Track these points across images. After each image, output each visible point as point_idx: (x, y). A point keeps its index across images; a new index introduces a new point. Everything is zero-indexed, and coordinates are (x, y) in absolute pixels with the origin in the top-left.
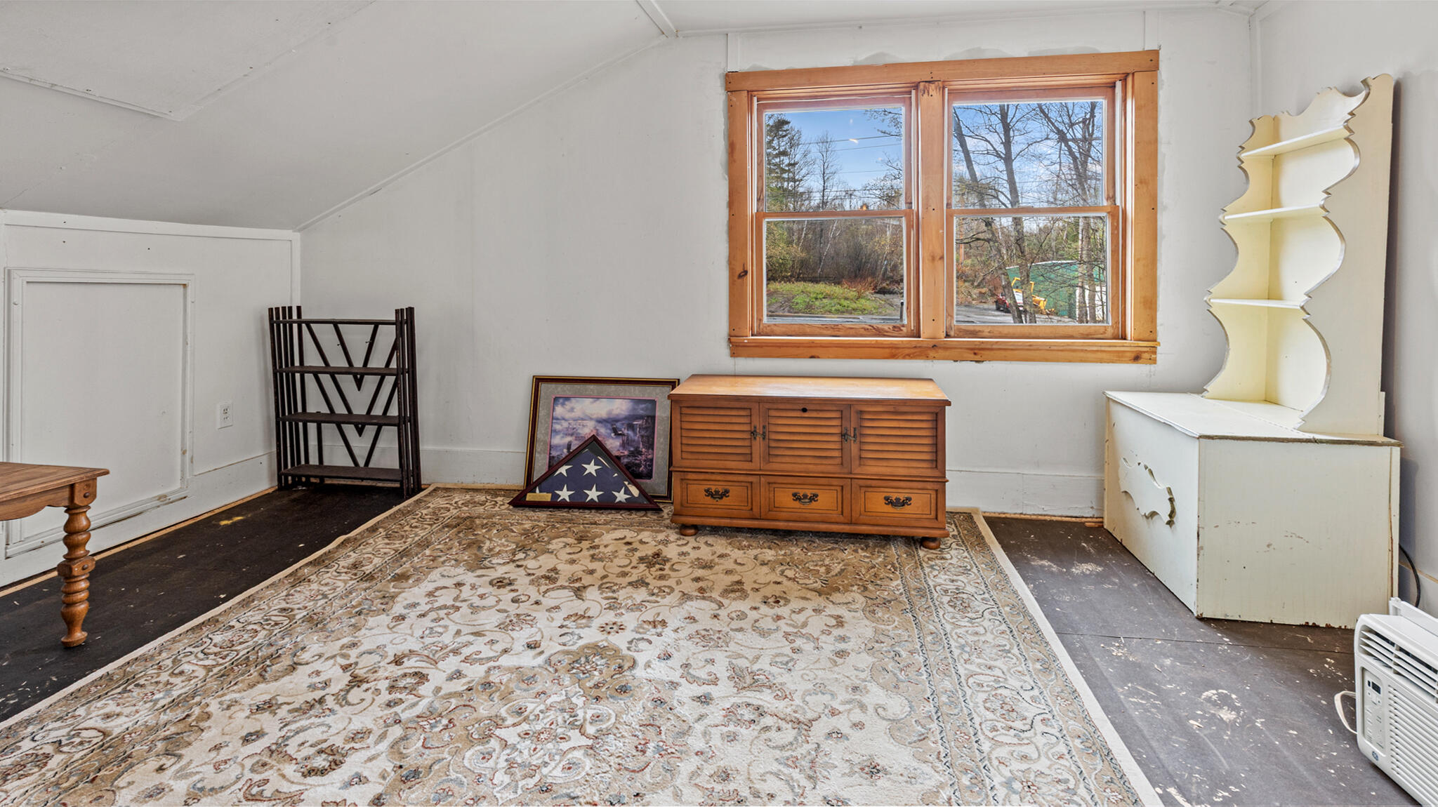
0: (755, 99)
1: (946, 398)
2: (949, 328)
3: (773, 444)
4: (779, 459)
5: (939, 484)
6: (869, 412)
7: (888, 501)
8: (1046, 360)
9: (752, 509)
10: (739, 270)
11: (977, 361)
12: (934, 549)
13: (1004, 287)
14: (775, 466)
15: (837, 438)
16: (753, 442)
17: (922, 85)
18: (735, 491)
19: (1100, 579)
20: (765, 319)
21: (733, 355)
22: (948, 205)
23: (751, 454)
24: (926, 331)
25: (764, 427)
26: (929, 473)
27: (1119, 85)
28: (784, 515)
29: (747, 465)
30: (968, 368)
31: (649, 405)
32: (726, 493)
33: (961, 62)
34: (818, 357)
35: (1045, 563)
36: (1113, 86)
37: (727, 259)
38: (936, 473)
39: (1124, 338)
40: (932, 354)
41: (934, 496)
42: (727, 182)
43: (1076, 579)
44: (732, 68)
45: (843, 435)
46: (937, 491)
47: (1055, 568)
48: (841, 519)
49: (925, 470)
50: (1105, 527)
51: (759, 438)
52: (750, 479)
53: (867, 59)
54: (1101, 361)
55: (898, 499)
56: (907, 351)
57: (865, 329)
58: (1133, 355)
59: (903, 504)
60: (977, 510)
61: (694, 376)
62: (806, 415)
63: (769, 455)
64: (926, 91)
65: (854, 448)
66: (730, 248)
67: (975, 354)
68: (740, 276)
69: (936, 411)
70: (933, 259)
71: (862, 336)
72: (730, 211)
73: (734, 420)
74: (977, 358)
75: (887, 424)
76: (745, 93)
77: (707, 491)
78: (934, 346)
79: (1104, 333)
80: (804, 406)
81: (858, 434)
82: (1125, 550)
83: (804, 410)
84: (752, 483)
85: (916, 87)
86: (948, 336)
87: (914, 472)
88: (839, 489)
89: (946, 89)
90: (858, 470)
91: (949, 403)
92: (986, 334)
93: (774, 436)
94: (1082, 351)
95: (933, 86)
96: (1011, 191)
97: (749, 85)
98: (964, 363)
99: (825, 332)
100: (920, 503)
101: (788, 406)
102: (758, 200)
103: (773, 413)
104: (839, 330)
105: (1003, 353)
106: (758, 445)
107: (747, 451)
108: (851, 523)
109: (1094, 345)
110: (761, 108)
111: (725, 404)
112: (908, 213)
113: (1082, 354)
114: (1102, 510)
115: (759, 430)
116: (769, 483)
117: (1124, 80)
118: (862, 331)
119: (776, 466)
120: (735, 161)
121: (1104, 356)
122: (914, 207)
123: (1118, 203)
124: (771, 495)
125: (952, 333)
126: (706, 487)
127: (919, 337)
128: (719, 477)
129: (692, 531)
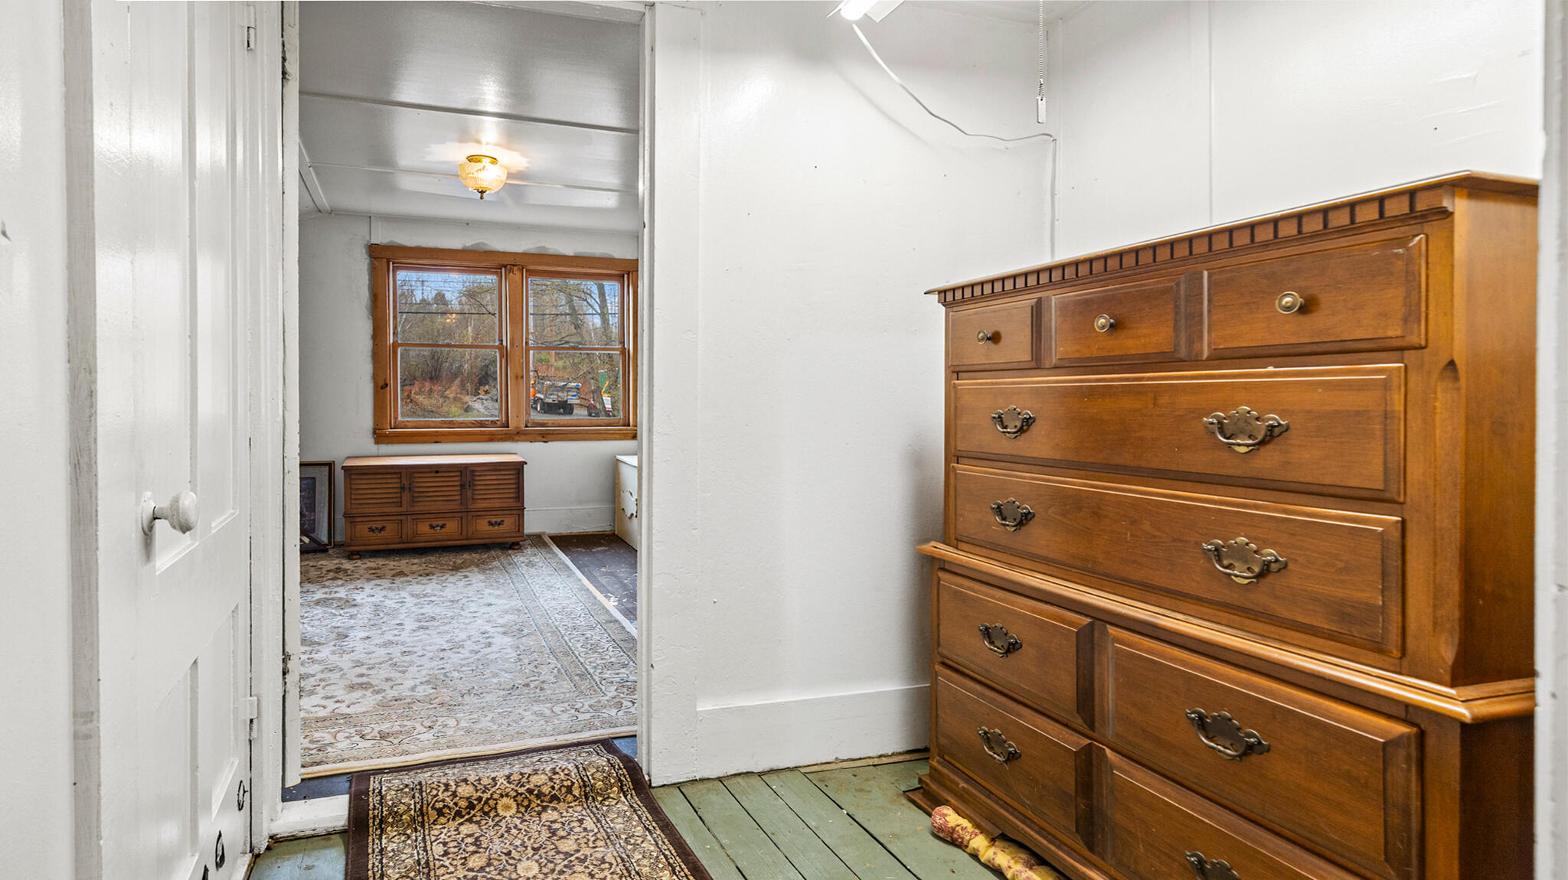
0: (391, 263)
1: (523, 460)
2: (527, 421)
3: (416, 495)
4: (419, 504)
5: (519, 510)
6: (479, 471)
7: (490, 524)
8: (585, 440)
9: (401, 537)
10: (381, 383)
11: (545, 442)
12: (518, 549)
13: (593, 392)
14: (416, 508)
15: (458, 488)
16: (403, 494)
17: (509, 267)
18: (390, 527)
19: (605, 551)
20: (400, 418)
21: (377, 442)
22: (527, 343)
23: (401, 502)
24: (512, 424)
25: (410, 484)
26: (514, 504)
27: (626, 276)
28: (424, 539)
29: (399, 509)
30: (539, 446)
31: (310, 481)
32: (383, 529)
33: (533, 255)
34: (440, 442)
35: (579, 549)
36: (623, 276)
37: (371, 375)
38: (519, 504)
39: (629, 426)
40: (517, 438)
41: (517, 518)
42: (371, 321)
43: (594, 553)
44: (374, 241)
45: (462, 486)
46: (519, 515)
47: (584, 550)
48: (461, 537)
49: (512, 503)
50: (616, 533)
51: (407, 492)
52: (400, 518)
53: (472, 245)
54: (616, 439)
55: (496, 522)
56: (500, 437)
57: (473, 423)
58: (632, 435)
59: (499, 524)
60: (544, 533)
61: (348, 457)
62: (438, 475)
63: (413, 501)
64: (511, 271)
65: (469, 494)
66: (374, 368)
67: (543, 437)
68: (382, 388)
69: (518, 468)
70: (517, 377)
71: (470, 427)
72: (374, 343)
73: (389, 481)
74: (544, 440)
75: (491, 478)
76: (385, 260)
77: (370, 528)
78: (518, 433)
79: (618, 423)
80: (437, 469)
81: (472, 485)
82: (623, 541)
83: (437, 472)
84: (401, 520)
85: (505, 266)
86: (526, 426)
87: (505, 505)
88: (459, 519)
89: (524, 270)
90: (471, 507)
91: (526, 463)
92: (550, 425)
93: (417, 490)
94: (605, 433)
95: (516, 268)
96: (599, 295)
97: (388, 254)
98: (536, 443)
99: (444, 426)
100: (509, 523)
101: (427, 470)
102: (394, 333)
103: (416, 475)
104: (454, 424)
105: (560, 436)
106: (406, 496)
107: (399, 500)
108: (467, 539)
109: (611, 430)
110: (395, 269)
111: (380, 471)
112: (501, 347)
113: (604, 436)
114: (614, 526)
115: (407, 486)
116: (413, 519)
117: (628, 274)
118: (470, 425)
119: (418, 508)
120: (377, 307)
121: (617, 436)
122: (504, 344)
123: (626, 346)
124: (415, 527)
125: (529, 425)
126: (369, 526)
127: (508, 427)
128: (379, 518)
129: (358, 557)
